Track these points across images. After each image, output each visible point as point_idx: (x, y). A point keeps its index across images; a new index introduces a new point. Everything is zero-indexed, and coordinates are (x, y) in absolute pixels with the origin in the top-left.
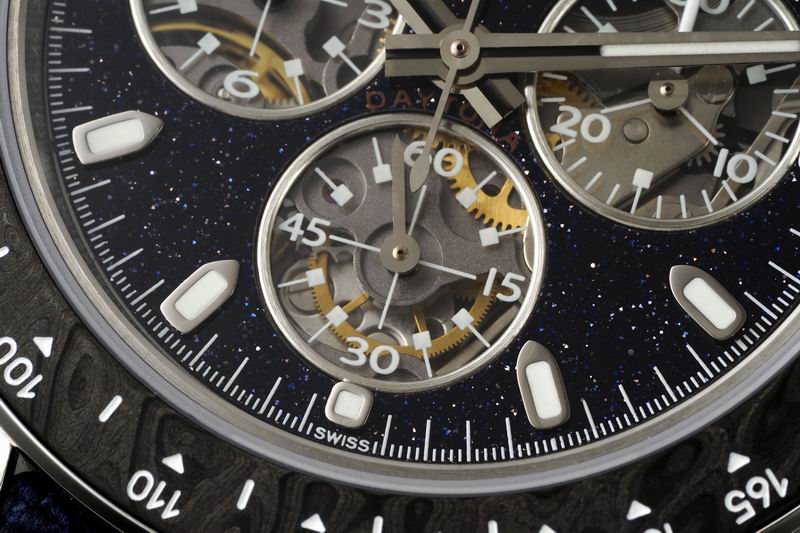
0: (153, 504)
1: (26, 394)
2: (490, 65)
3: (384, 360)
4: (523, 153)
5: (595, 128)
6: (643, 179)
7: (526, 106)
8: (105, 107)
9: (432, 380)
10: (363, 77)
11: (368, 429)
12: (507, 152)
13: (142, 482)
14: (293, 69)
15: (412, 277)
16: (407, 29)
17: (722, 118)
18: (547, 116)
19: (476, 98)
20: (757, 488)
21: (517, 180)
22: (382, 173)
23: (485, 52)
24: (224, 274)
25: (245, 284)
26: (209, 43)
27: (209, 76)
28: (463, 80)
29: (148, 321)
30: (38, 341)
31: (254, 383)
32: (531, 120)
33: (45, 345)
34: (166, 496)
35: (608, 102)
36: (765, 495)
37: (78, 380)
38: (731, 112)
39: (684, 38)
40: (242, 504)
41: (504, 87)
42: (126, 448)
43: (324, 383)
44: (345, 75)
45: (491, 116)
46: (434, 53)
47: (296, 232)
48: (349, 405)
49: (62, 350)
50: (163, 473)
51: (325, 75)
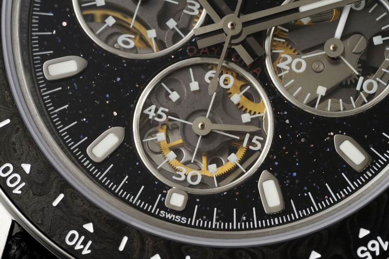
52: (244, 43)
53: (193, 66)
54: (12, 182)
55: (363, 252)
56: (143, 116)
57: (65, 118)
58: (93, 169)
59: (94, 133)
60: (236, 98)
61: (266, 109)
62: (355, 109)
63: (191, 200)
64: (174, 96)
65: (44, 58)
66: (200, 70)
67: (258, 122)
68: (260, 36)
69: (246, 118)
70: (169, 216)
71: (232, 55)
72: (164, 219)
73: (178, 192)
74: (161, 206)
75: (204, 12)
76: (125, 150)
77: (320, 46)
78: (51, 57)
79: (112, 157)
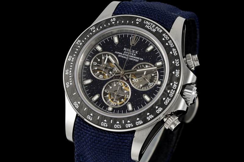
0: (89, 119)
1: (77, 108)
2: (126, 74)
3: (114, 104)
4: (129, 83)
5: (137, 80)
6: (141, 85)
7: (129, 78)
8: (87, 79)
9: (119, 106)
10: (113, 75)
11: (112, 111)
12: (127, 83)
13: (88, 117)
14: (106, 75)
15: (118, 95)
16: (118, 71)
17: (150, 80)
18: (132, 79)
19: (124, 77)
20: (150, 117)
21: (128, 86)
22: (115, 85)
23: (125, 72)
24: (98, 95)
25: (100, 97)
26: (98, 72)
27: (98, 76)
28: (123, 76)
29: (90, 101)
30: (78, 102)
31: (101, 107)
32: (130, 80)
33: (79, 103)
34: (91, 118)
35: (138, 78)
36: (151, 117)
37: (82, 106)
38: (151, 79)
39: (145, 70)
40: (98, 119)
41: (127, 76)
42: (87, 113)
43: (108, 107)
44: (112, 75)
45: (126, 79)
46: (120, 73)
47: (106, 91)
48: (110, 109)
49: (81, 103)
50: (90, 116)
51: (110, 75)
52: (125, 76)
53: (115, 81)
54: (76, 106)
55: (148, 118)
56: (104, 92)
57: (88, 92)
58: (93, 103)
59: (94, 95)
60: (123, 88)
61: (130, 90)
62: (148, 89)
63: (114, 109)
64: (111, 87)
65: (84, 80)
66: (116, 82)
67: (129, 92)
68: (129, 75)
69: (125, 92)
70: (109, 112)
71: (122, 79)
72: (108, 113)
73: (111, 107)
74: (107, 110)
75: (117, 70)
76: (100, 99)
77: (141, 77)
78: (85, 80)
79: (97, 100)
